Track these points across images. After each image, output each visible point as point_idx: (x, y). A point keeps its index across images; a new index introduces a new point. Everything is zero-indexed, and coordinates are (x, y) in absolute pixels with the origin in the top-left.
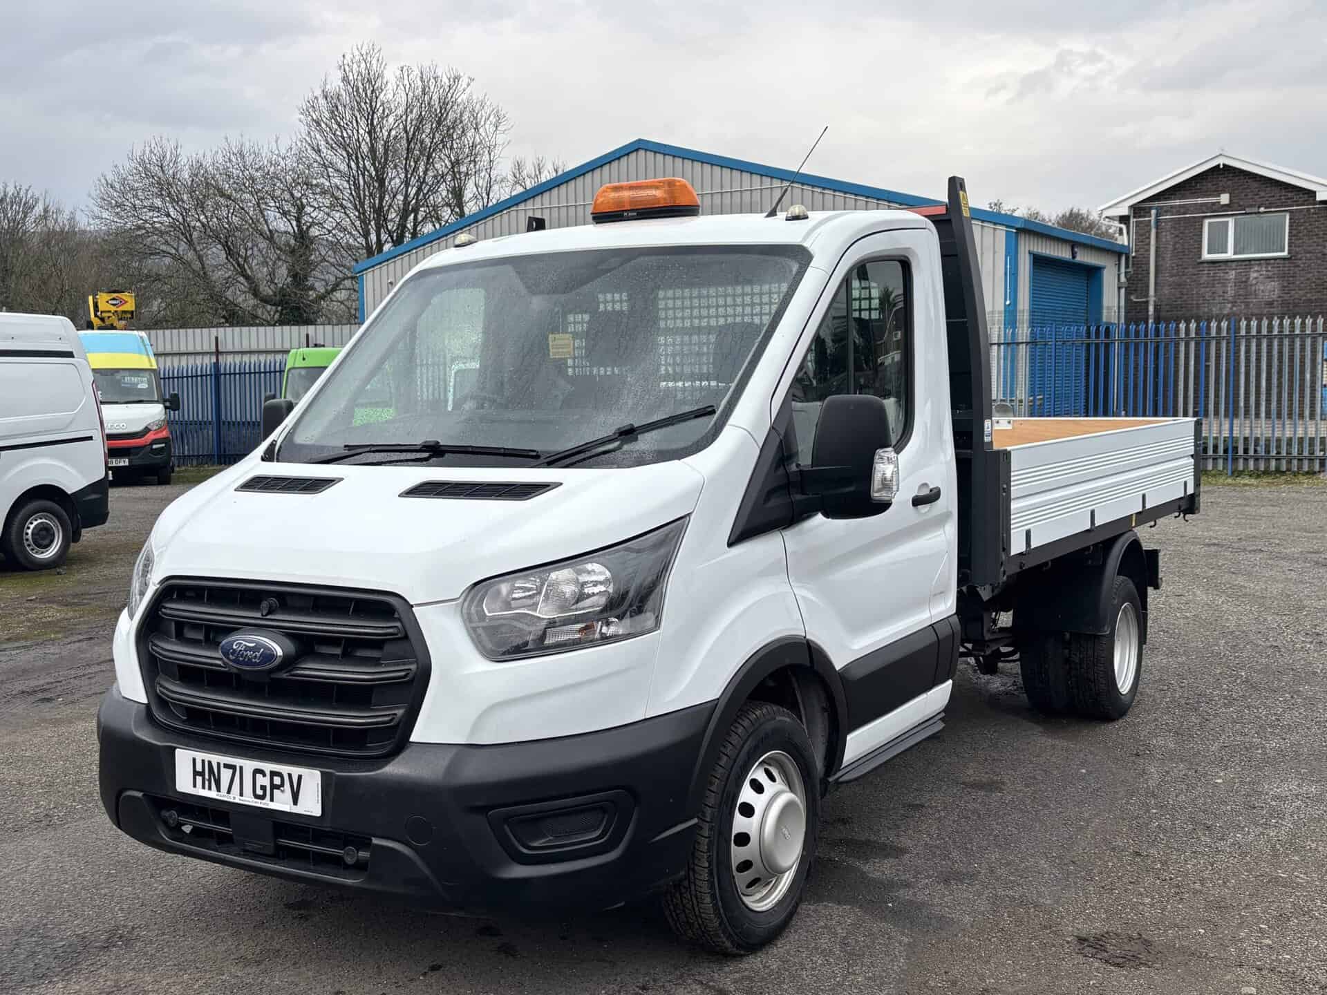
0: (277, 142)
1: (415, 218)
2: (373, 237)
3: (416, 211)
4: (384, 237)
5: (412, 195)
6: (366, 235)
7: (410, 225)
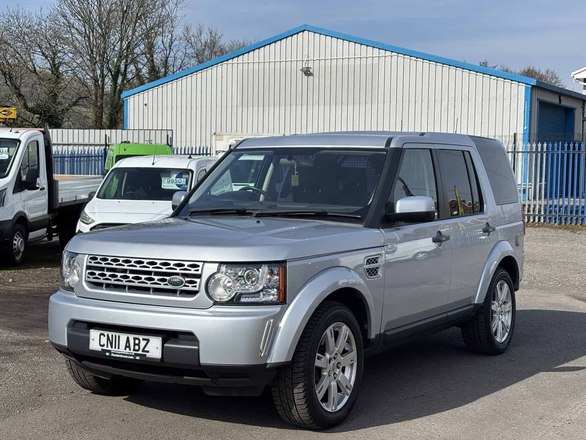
0: (41, 11)
1: (127, 61)
2: (99, 72)
3: (127, 56)
4: (105, 72)
5: (124, 47)
6: (94, 71)
7: (122, 67)
